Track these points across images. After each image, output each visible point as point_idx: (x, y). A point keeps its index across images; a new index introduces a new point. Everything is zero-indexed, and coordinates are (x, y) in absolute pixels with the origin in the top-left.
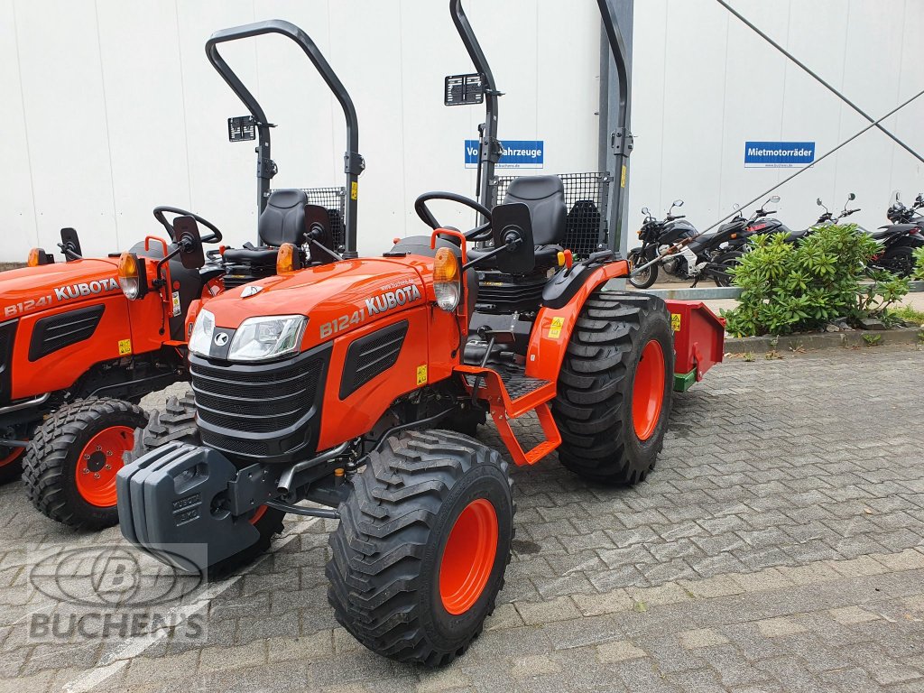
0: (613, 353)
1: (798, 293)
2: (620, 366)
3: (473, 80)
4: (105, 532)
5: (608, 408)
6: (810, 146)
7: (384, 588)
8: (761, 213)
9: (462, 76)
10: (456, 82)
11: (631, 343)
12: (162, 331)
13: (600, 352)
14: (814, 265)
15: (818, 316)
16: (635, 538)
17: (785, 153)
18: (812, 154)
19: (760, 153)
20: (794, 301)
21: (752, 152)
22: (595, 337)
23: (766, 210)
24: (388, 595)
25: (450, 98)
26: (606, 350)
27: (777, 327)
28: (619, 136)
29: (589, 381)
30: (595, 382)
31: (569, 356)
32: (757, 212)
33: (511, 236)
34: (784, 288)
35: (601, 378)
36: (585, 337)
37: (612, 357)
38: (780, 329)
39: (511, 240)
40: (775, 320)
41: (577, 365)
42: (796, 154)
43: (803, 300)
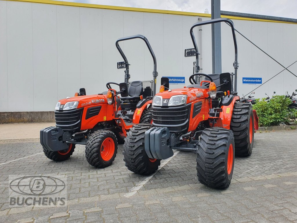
0: (244, 117)
1: (271, 114)
2: (247, 120)
3: (193, 50)
4: (105, 168)
5: (244, 132)
6: (261, 79)
7: (216, 162)
8: (250, 97)
9: (190, 49)
10: (188, 51)
11: (248, 114)
12: (113, 115)
13: (241, 117)
14: (275, 107)
15: (278, 121)
16: (257, 166)
17: (254, 81)
18: (261, 81)
19: (247, 81)
20: (270, 117)
21: (244, 80)
22: (239, 113)
23: (251, 96)
24: (218, 163)
25: (186, 55)
26: (242, 116)
27: (266, 124)
28: (236, 63)
29: (239, 124)
30: (240, 125)
31: (232, 118)
32: (249, 97)
33: (225, 81)
34: (267, 113)
35: (242, 123)
36: (236, 113)
37: (244, 118)
38: (267, 124)
39: (225, 82)
40: (266, 122)
41: (235, 121)
42: (257, 81)
43: (273, 116)
